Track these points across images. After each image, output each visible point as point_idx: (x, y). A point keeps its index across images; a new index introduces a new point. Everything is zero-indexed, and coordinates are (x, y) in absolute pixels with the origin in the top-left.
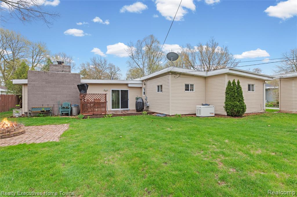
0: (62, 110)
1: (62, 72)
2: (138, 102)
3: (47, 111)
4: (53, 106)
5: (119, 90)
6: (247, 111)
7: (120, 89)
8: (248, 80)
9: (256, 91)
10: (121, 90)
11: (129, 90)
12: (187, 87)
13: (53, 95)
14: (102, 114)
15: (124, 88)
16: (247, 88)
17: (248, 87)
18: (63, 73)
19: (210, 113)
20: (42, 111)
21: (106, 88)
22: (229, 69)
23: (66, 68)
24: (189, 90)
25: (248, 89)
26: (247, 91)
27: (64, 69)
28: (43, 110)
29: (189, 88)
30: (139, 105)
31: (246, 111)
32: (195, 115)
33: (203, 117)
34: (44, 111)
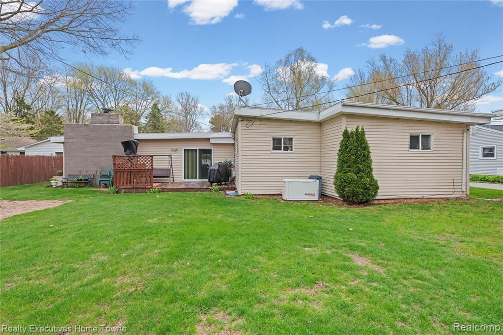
0: (101, 179)
1: (108, 123)
2: (210, 169)
3: (85, 180)
4: (95, 173)
5: (197, 150)
6: (381, 194)
7: (198, 147)
8: (410, 125)
9: (435, 149)
10: (199, 149)
11: (212, 148)
12: (277, 144)
13: (95, 157)
14: (147, 187)
15: (205, 146)
16: (409, 143)
17: (409, 140)
18: (109, 126)
19: (306, 194)
20: (78, 180)
21: (175, 146)
22: (343, 105)
23: (113, 118)
24: (281, 149)
25: (408, 146)
26: (408, 149)
27: (111, 120)
28: (81, 178)
29: (281, 144)
30: (212, 175)
31: (379, 194)
32: (280, 197)
33: (288, 201)
34: (81, 180)
